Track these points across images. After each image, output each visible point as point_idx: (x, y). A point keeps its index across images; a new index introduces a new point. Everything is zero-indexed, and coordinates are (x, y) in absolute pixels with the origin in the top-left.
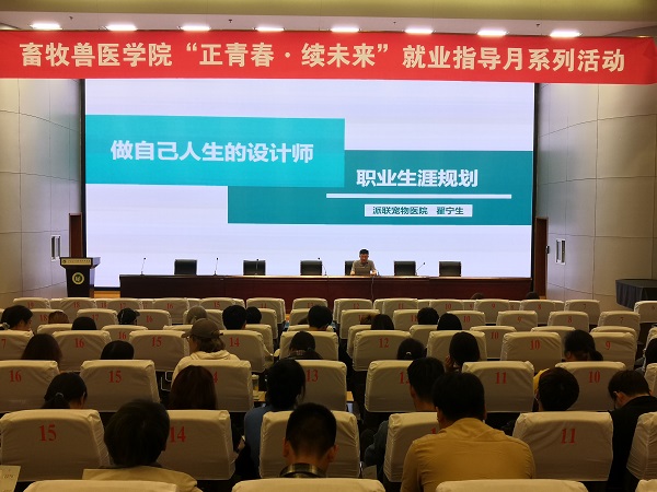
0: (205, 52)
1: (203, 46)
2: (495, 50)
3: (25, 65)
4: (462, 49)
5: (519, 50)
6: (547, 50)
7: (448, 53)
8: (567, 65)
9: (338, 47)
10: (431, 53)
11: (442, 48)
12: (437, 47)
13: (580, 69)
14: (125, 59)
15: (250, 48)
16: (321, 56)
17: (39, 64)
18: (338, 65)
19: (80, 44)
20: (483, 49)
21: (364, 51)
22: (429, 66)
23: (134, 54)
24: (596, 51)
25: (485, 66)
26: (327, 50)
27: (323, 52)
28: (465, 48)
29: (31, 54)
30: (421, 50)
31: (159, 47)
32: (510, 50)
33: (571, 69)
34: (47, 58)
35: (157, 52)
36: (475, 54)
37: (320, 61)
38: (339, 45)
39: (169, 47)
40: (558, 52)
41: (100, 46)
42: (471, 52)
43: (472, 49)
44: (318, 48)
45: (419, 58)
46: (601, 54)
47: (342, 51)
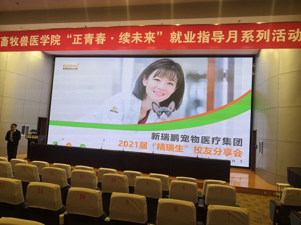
0: (75, 38)
1: (74, 35)
2: (221, 32)
3: (2, 46)
4: (202, 32)
5: (236, 32)
6: (253, 31)
7: (194, 35)
8: (265, 38)
9: (137, 34)
10: (185, 35)
11: (191, 32)
12: (188, 32)
13: (274, 40)
14: (41, 42)
15: (95, 36)
16: (128, 38)
17: (7, 46)
18: (137, 43)
20: (214, 32)
21: (150, 35)
22: (184, 42)
23: (45, 40)
24: (284, 30)
25: (215, 41)
26: (132, 35)
27: (129, 36)
28: (204, 32)
29: (4, 41)
30: (180, 34)
31: (55, 36)
32: (230, 32)
33: (268, 41)
35: (54, 39)
36: (209, 35)
37: (127, 41)
39: (60, 37)
40: (260, 31)
42: (207, 34)
43: (208, 32)
44: (127, 35)
45: (179, 38)
46: (287, 31)
47: (139, 36)
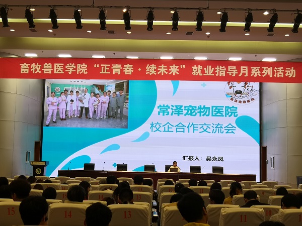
0: (103, 68)
1: (102, 65)
2: (235, 67)
3: (22, 72)
4: (219, 67)
5: (246, 67)
6: (259, 67)
7: (213, 69)
8: (269, 74)
9: (163, 66)
10: (205, 69)
11: (210, 66)
12: (208, 66)
13: (275, 76)
14: (66, 71)
15: (123, 67)
16: (155, 70)
17: (27, 72)
18: (163, 74)
19: (46, 64)
20: (229, 67)
21: (174, 68)
22: (204, 75)
23: (71, 68)
24: (282, 68)
25: (230, 75)
26: (157, 68)
27: (155, 68)
28: (221, 66)
29: (24, 68)
30: (200, 67)
31: (82, 65)
32: (242, 67)
33: (271, 76)
34: (32, 70)
35: (81, 67)
36: (225, 69)
37: (154, 72)
38: (163, 65)
39: (86, 66)
40: (265, 68)
41: (55, 64)
42: (224, 69)
43: (224, 67)
44: (153, 67)
45: (200, 71)
46: (285, 69)
47: (164, 68)
